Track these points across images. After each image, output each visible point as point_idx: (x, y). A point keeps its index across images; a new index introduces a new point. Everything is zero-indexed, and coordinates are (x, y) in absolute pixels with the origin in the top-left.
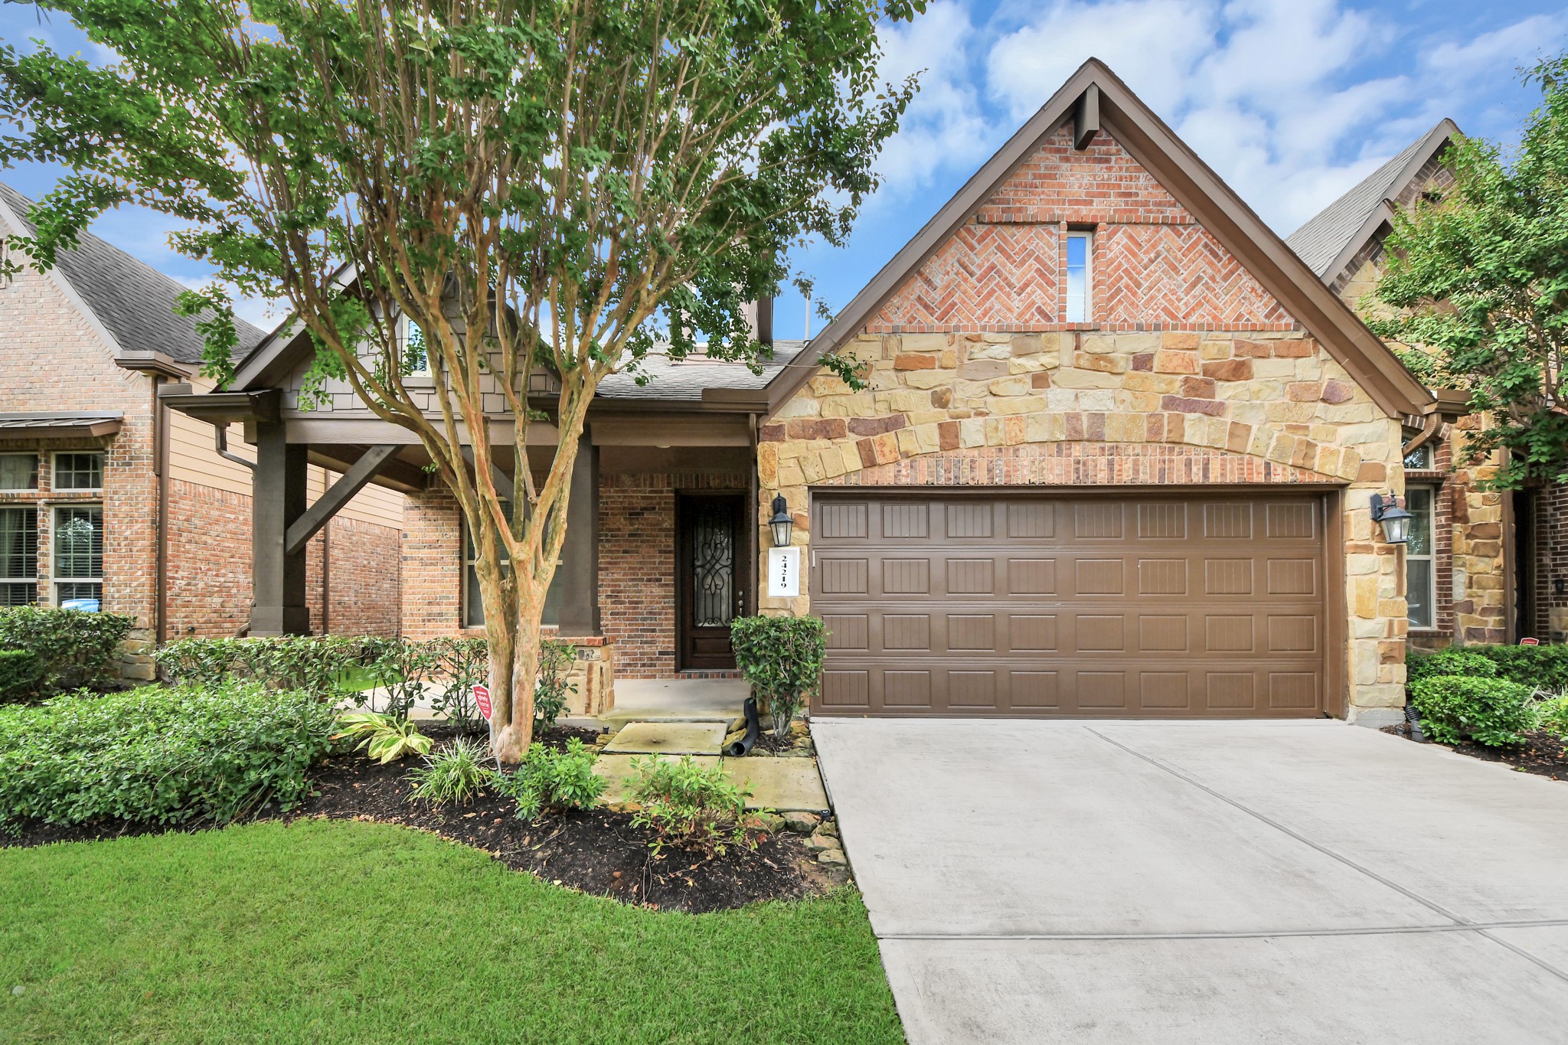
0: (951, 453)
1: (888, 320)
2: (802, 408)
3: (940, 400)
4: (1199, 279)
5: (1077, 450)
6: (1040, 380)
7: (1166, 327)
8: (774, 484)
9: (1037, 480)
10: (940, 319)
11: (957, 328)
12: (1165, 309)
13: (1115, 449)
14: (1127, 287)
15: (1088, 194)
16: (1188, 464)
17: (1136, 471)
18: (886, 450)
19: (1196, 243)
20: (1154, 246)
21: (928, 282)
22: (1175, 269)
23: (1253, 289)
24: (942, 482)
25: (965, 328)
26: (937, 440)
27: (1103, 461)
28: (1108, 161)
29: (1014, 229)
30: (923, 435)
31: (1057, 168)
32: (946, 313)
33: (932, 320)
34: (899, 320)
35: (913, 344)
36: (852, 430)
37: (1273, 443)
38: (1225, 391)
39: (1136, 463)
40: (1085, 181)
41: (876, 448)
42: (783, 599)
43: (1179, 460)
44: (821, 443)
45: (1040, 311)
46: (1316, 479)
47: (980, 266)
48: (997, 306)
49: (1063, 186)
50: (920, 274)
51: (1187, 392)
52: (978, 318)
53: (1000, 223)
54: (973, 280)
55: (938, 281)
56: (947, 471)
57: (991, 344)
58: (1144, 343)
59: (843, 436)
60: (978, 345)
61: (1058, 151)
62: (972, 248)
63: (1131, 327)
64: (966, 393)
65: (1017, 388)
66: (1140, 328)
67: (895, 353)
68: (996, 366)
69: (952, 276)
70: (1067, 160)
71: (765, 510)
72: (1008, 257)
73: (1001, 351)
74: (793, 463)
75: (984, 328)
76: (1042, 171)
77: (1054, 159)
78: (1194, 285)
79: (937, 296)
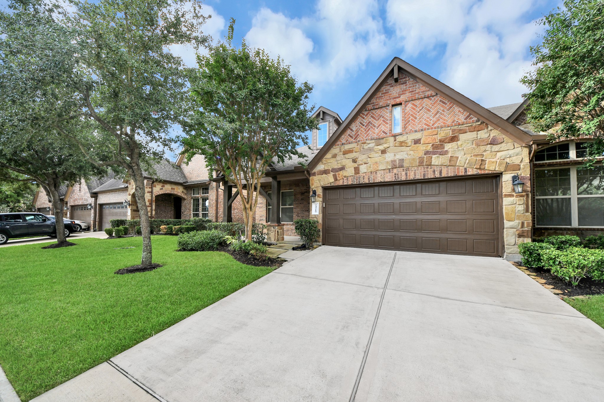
0: (358, 175)
1: (341, 142)
2: (320, 167)
3: (354, 161)
4: (438, 112)
5: (395, 171)
6: (383, 152)
7: (425, 129)
8: (313, 187)
9: (382, 180)
10: (354, 139)
11: (359, 141)
12: (425, 124)
13: (408, 169)
14: (412, 120)
15: (399, 95)
16: (434, 171)
17: (415, 175)
18: (340, 176)
19: (437, 101)
20: (421, 105)
21: (352, 130)
22: (429, 110)
23: (459, 111)
24: (355, 183)
25: (361, 141)
26: (353, 172)
27: (404, 173)
28: (406, 83)
29: (376, 110)
30: (350, 171)
31: (389, 90)
32: (356, 137)
33: (353, 140)
34: (344, 141)
35: (347, 147)
36: (332, 172)
37: (467, 161)
38: (448, 147)
39: (415, 173)
40: (398, 91)
41: (337, 176)
42: (315, 215)
43: (430, 171)
44: (324, 175)
45: (384, 132)
46: (487, 172)
47: (366, 123)
48: (371, 133)
49: (391, 94)
50: (349, 128)
51: (433, 149)
52: (365, 137)
53: (371, 110)
54: (364, 127)
55: (354, 129)
56: (357, 180)
57: (369, 144)
58: (417, 136)
59: (329, 173)
60: (365, 144)
61: (390, 84)
62: (364, 118)
63: (413, 131)
64: (362, 158)
65: (377, 155)
66: (416, 131)
67: (343, 150)
68: (371, 150)
69: (358, 127)
70: (392, 86)
71: (311, 193)
72: (374, 118)
73: (371, 145)
74: (318, 181)
75: (366, 140)
76: (384, 92)
77: (388, 87)
78: (436, 114)
79: (354, 133)
